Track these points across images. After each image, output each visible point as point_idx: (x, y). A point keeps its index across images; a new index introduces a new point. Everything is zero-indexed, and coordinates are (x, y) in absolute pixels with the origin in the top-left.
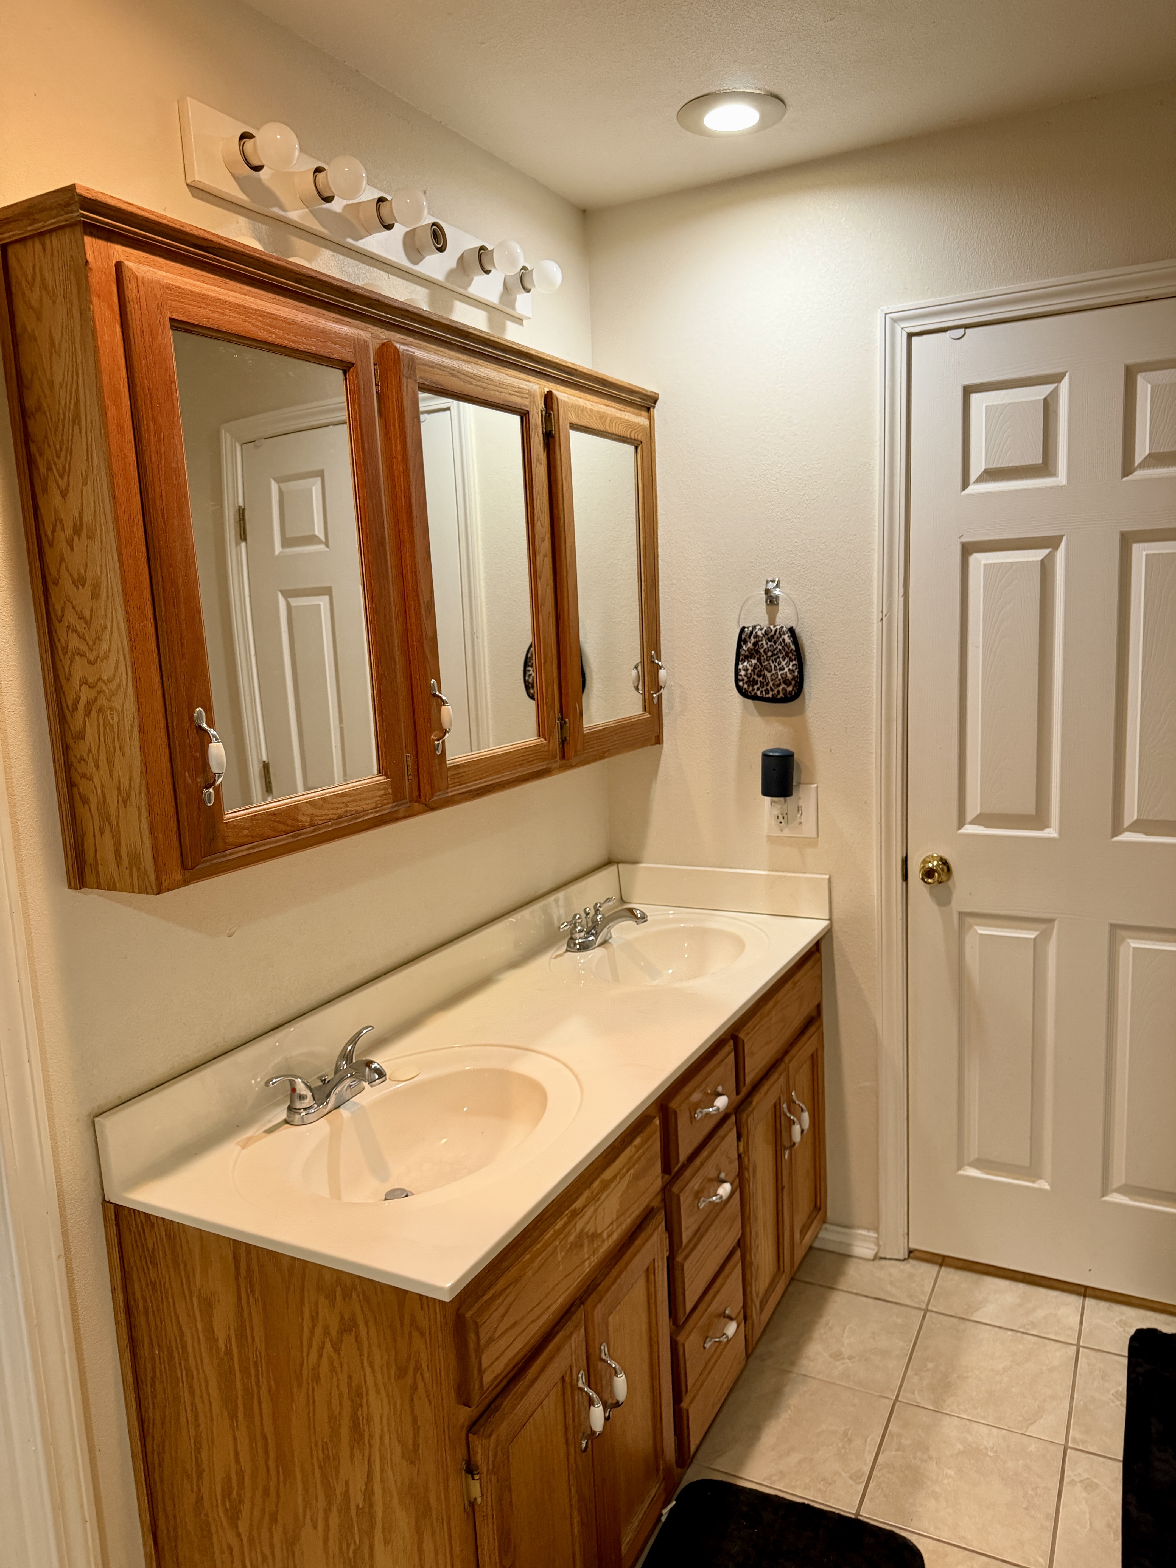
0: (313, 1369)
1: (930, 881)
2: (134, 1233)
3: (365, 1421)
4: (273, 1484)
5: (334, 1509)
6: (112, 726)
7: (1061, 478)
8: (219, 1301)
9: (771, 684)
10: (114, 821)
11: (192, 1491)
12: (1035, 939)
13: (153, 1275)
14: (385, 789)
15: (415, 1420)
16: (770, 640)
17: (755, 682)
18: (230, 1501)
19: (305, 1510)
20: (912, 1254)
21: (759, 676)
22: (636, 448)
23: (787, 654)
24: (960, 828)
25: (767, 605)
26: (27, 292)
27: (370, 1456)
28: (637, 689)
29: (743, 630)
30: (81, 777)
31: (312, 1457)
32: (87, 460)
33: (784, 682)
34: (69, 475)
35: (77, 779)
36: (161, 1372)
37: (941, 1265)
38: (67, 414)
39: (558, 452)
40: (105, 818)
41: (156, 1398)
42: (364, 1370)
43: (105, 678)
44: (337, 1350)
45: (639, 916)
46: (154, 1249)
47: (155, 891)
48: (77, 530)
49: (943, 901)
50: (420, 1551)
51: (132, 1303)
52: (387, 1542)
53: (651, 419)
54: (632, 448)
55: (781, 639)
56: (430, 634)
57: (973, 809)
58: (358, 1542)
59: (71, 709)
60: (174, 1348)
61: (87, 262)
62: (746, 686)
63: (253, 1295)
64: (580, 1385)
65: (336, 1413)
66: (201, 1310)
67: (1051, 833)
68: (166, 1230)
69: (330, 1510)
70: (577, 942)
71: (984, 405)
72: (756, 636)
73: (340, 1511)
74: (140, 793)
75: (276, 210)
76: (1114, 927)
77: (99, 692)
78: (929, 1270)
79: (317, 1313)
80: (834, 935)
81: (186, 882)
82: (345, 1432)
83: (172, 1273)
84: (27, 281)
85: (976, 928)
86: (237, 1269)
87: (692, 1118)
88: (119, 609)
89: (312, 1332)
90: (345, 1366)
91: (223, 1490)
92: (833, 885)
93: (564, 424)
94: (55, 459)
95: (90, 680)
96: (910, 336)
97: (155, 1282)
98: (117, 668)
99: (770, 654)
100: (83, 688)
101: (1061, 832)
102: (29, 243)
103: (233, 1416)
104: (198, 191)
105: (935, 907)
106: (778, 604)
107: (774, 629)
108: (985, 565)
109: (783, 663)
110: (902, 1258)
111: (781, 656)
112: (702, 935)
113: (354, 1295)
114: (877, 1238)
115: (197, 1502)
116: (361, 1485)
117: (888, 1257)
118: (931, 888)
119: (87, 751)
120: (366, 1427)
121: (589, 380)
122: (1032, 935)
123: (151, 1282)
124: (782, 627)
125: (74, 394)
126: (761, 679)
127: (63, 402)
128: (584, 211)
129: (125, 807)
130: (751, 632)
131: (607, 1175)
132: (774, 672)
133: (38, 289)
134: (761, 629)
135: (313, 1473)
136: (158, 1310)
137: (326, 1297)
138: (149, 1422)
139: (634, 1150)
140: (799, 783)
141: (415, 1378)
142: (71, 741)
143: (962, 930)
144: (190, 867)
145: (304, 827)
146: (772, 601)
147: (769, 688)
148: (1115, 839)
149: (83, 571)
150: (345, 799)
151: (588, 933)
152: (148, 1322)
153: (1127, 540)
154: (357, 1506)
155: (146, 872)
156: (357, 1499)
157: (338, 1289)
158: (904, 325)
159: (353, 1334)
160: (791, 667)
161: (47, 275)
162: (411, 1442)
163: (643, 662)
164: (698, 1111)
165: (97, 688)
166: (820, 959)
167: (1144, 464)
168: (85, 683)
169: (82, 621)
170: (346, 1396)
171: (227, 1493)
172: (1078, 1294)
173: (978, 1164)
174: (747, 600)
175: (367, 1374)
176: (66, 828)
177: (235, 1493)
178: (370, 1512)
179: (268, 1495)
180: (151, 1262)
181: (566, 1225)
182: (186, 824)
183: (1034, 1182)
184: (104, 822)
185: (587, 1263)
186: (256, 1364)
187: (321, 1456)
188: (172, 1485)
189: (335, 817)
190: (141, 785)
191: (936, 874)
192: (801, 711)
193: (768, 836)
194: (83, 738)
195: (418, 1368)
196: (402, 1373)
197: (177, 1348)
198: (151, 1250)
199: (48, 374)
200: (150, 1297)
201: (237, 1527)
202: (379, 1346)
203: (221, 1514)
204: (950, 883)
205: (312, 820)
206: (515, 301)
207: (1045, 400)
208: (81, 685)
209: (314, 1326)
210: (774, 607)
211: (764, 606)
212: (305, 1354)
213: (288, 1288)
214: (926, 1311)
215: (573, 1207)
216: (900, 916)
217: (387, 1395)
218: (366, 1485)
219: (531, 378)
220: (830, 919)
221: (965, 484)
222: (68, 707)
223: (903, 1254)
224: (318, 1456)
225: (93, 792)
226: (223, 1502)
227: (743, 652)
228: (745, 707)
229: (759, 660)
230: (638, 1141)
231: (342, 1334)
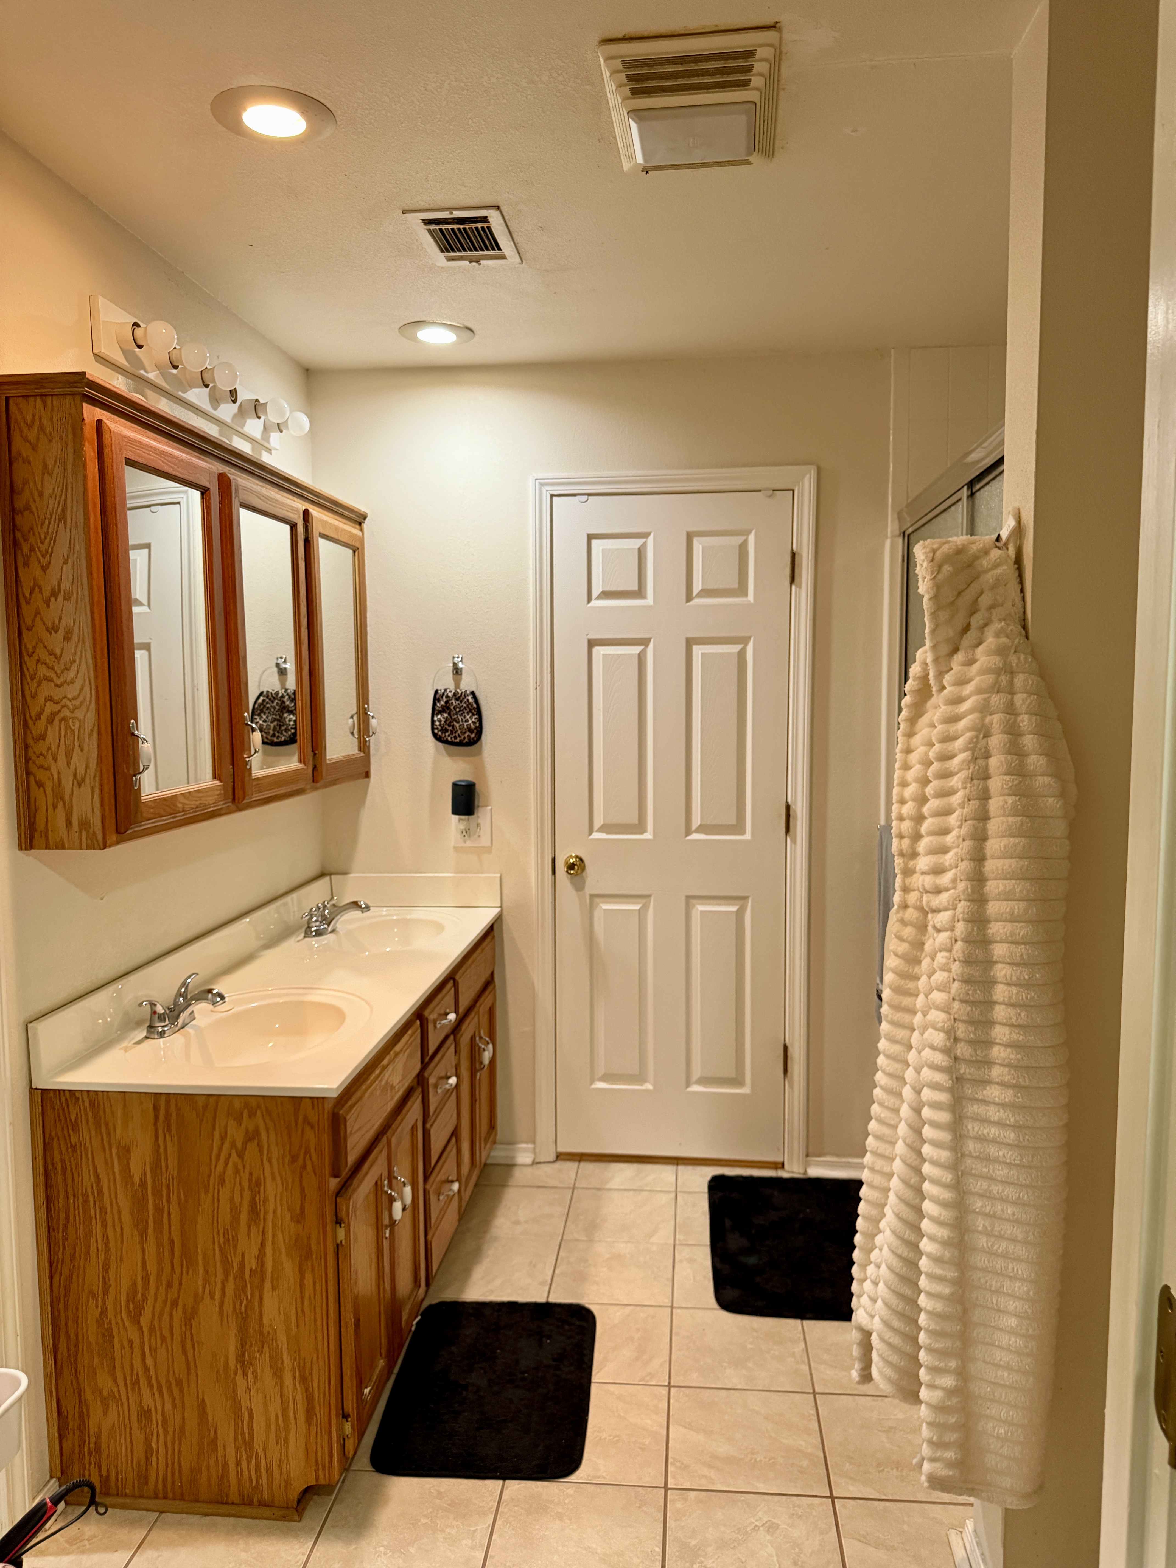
0: (220, 1176)
1: (572, 872)
2: (58, 1110)
3: (261, 1203)
4: (176, 1277)
5: (231, 1278)
6: (73, 730)
7: (649, 601)
8: (137, 1146)
9: (459, 732)
10: (67, 798)
11: (97, 1307)
12: (639, 910)
13: (74, 1140)
14: (220, 790)
15: (302, 1190)
16: (457, 699)
17: (446, 731)
18: (133, 1304)
19: (204, 1287)
20: (561, 1157)
21: (449, 726)
22: (354, 552)
23: (471, 710)
24: (590, 834)
25: (453, 674)
26: (26, 431)
27: (264, 1228)
28: (352, 734)
29: (437, 692)
30: (38, 768)
31: (214, 1243)
32: (70, 548)
33: (469, 731)
34: (51, 556)
35: (33, 769)
36: (75, 1216)
37: (580, 1161)
38: (54, 515)
39: (312, 553)
40: (59, 795)
41: (67, 1239)
42: (262, 1164)
43: (70, 696)
44: (241, 1156)
45: (363, 906)
46: (76, 1119)
47: (102, 847)
48: (55, 594)
49: (579, 887)
50: (302, 1285)
51: (50, 1167)
52: (274, 1289)
53: (361, 530)
54: (351, 552)
55: (466, 700)
56: (244, 680)
57: (598, 822)
58: (249, 1297)
59: (34, 718)
60: (90, 1194)
61: (83, 419)
62: (440, 733)
63: (170, 1133)
64: (386, 1189)
65: (238, 1204)
66: (119, 1157)
67: (648, 836)
68: (90, 1101)
69: (227, 1280)
70: (313, 929)
71: (601, 549)
72: (447, 697)
73: (235, 1278)
74: (95, 777)
75: (142, 372)
76: (688, 898)
77: (63, 707)
78: (572, 1166)
79: (226, 1133)
80: (504, 919)
81: (118, 842)
82: (244, 1217)
83: (93, 1133)
84: (27, 424)
85: (601, 905)
86: (156, 1118)
87: (435, 1027)
88: (88, 649)
89: (220, 1149)
90: (247, 1166)
91: (128, 1295)
92: (504, 881)
93: (316, 534)
94: (39, 544)
95: (55, 698)
96: (552, 496)
97: (76, 1145)
98: (81, 690)
99: (458, 710)
100: (47, 704)
101: (654, 835)
102: (31, 399)
103: (143, 1233)
104: (100, 358)
105: (574, 892)
106: (461, 674)
107: (460, 692)
108: (603, 655)
109: (468, 717)
110: (551, 1160)
111: (466, 712)
112: (406, 923)
113: (259, 1113)
114: (534, 1148)
115: (101, 1315)
116: (255, 1251)
117: (542, 1161)
118: (571, 878)
119: (46, 749)
120: (262, 1208)
121: (328, 502)
122: (637, 907)
123: (71, 1145)
124: (466, 691)
125: (62, 503)
126: (451, 728)
127: (50, 508)
128: (307, 370)
129: (80, 788)
130: (443, 694)
131: (397, 1048)
132: (461, 723)
133: (36, 430)
134: (451, 692)
135: (214, 1255)
136: (76, 1168)
137: (235, 1119)
138: (58, 1262)
139: (408, 1037)
140: (478, 806)
141: (304, 1160)
142: (31, 742)
143: (592, 907)
144: (123, 831)
145: (179, 812)
146: (457, 671)
147: (457, 735)
148: (688, 838)
149: (57, 622)
150: (200, 795)
151: (321, 922)
152: (65, 1180)
153: (690, 643)
154: (251, 1270)
155: (94, 833)
156: (251, 1263)
157: (246, 1111)
158: (548, 488)
159: (256, 1141)
160: (473, 720)
161: (46, 422)
162: (298, 1208)
163: (358, 713)
164: (438, 1022)
165: (63, 703)
166: (493, 937)
167: (699, 595)
168: (50, 700)
169: (52, 656)
170: (246, 1188)
171: (132, 1296)
172: (673, 1164)
173: (605, 1078)
174: (439, 671)
175: (266, 1167)
176: (21, 805)
177: (140, 1295)
178: (261, 1271)
179: (172, 1287)
180: (73, 1130)
181: (381, 1073)
182: (122, 801)
183: (642, 1085)
184: (57, 800)
185: (389, 1104)
186: (168, 1186)
187: (222, 1240)
188: (77, 1309)
189: (195, 807)
190: (96, 771)
191: (576, 867)
192: (479, 753)
193: (454, 847)
194: (44, 739)
195: (307, 1152)
196: (294, 1159)
197: (93, 1192)
198: (73, 1120)
199: (39, 486)
200: (70, 1158)
201: (139, 1323)
202: (277, 1145)
203: (125, 1319)
204: (584, 874)
205: (183, 808)
206: (269, 437)
207: (639, 549)
208: (46, 701)
209: (222, 1144)
210: (459, 676)
211: (451, 675)
212: (213, 1167)
213: (201, 1121)
214: (574, 1189)
215: (382, 1063)
216: (550, 900)
217: (281, 1178)
218: (260, 1250)
219: (295, 499)
220: (501, 907)
221: (589, 600)
222: (31, 717)
223: (552, 1157)
224: (219, 1242)
225: (49, 779)
226: (128, 1306)
227: (437, 708)
228: (437, 750)
229: (449, 714)
230: (410, 1032)
231: (246, 1144)
